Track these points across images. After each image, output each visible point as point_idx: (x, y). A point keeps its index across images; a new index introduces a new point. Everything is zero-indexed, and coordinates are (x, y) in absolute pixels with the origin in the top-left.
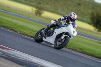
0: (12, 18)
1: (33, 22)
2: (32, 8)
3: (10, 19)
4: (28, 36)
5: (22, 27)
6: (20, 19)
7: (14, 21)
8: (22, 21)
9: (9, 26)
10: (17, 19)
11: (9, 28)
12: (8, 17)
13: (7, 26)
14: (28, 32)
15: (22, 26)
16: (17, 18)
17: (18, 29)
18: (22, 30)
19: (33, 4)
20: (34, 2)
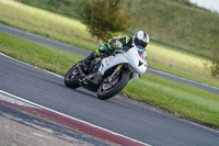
0: (163, 83)
1: (207, 93)
2: (204, 61)
3: (157, 86)
4: (197, 121)
5: (184, 102)
6: (178, 84)
7: (167, 90)
8: (183, 89)
9: (156, 100)
10: (172, 86)
11: (156, 105)
12: (155, 81)
13: (153, 101)
14: (196, 114)
15: (183, 100)
16: (174, 83)
17: (176, 107)
18: (183, 109)
19: (206, 52)
20: (209, 49)
